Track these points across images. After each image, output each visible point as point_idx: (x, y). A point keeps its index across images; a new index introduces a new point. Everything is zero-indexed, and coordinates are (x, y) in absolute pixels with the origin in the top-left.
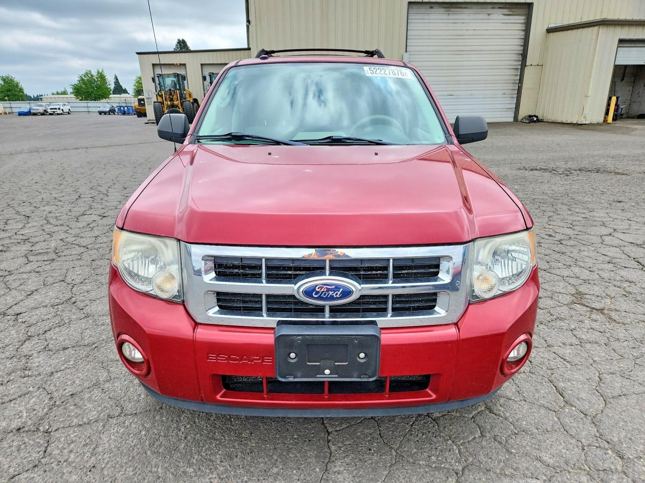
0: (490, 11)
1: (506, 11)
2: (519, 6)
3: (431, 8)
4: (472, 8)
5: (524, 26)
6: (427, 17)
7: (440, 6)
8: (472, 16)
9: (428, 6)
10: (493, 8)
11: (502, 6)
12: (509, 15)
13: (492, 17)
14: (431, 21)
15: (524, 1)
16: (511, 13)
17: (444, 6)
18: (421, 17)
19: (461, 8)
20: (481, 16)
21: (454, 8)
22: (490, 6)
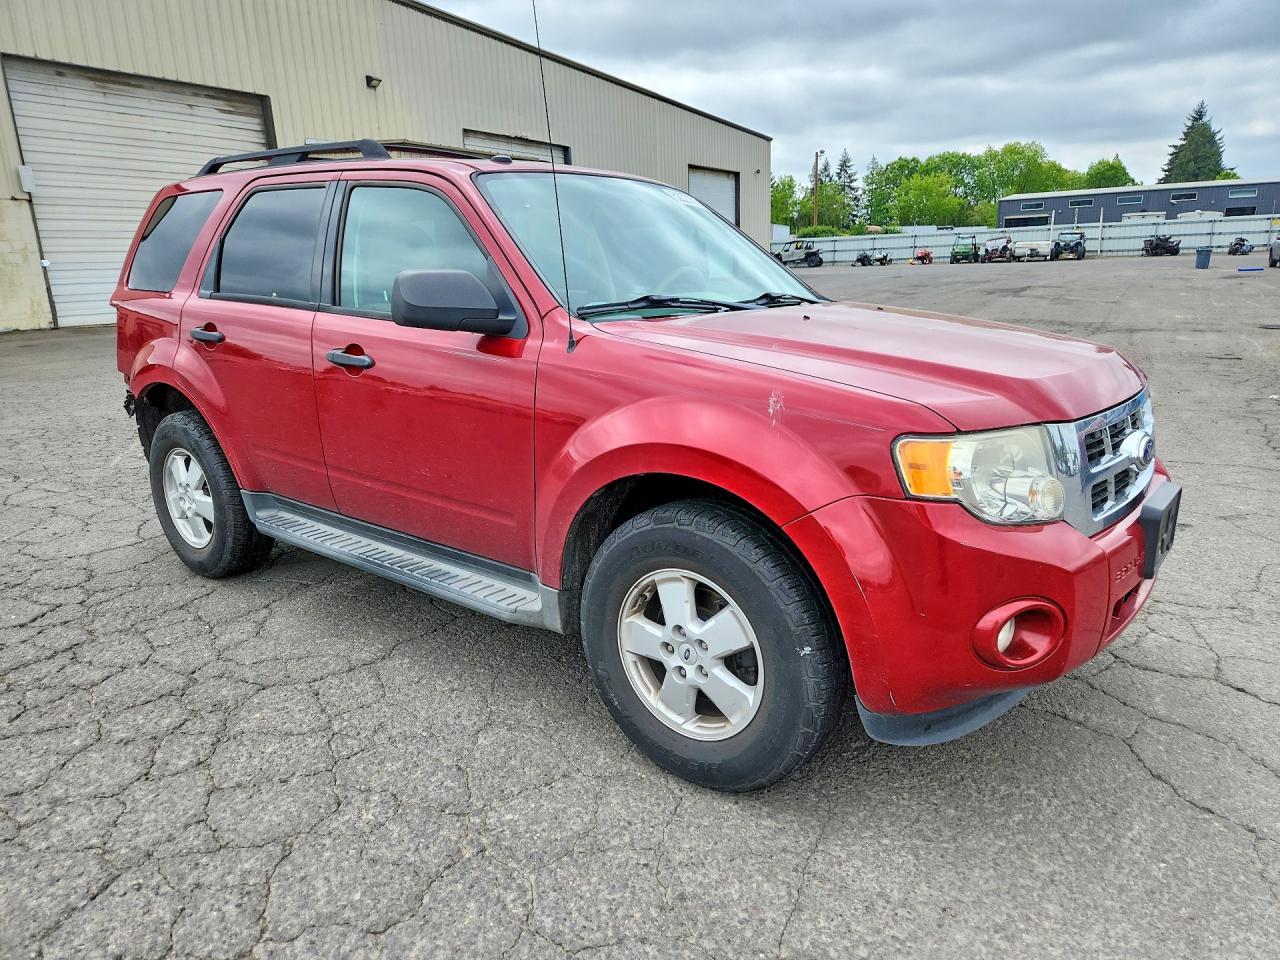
0: (193, 100)
1: (221, 104)
2: (244, 99)
3: (60, 74)
4: (152, 89)
5: (261, 136)
6: (54, 93)
7: (81, 73)
8: (157, 105)
9: (52, 70)
10: (196, 95)
11: (211, 93)
12: (230, 112)
13: (195, 111)
14: (67, 103)
15: (251, 91)
16: (231, 109)
17: (91, 75)
18: (40, 91)
19: (129, 85)
20: (176, 108)
21: (114, 82)
22: (189, 91)
